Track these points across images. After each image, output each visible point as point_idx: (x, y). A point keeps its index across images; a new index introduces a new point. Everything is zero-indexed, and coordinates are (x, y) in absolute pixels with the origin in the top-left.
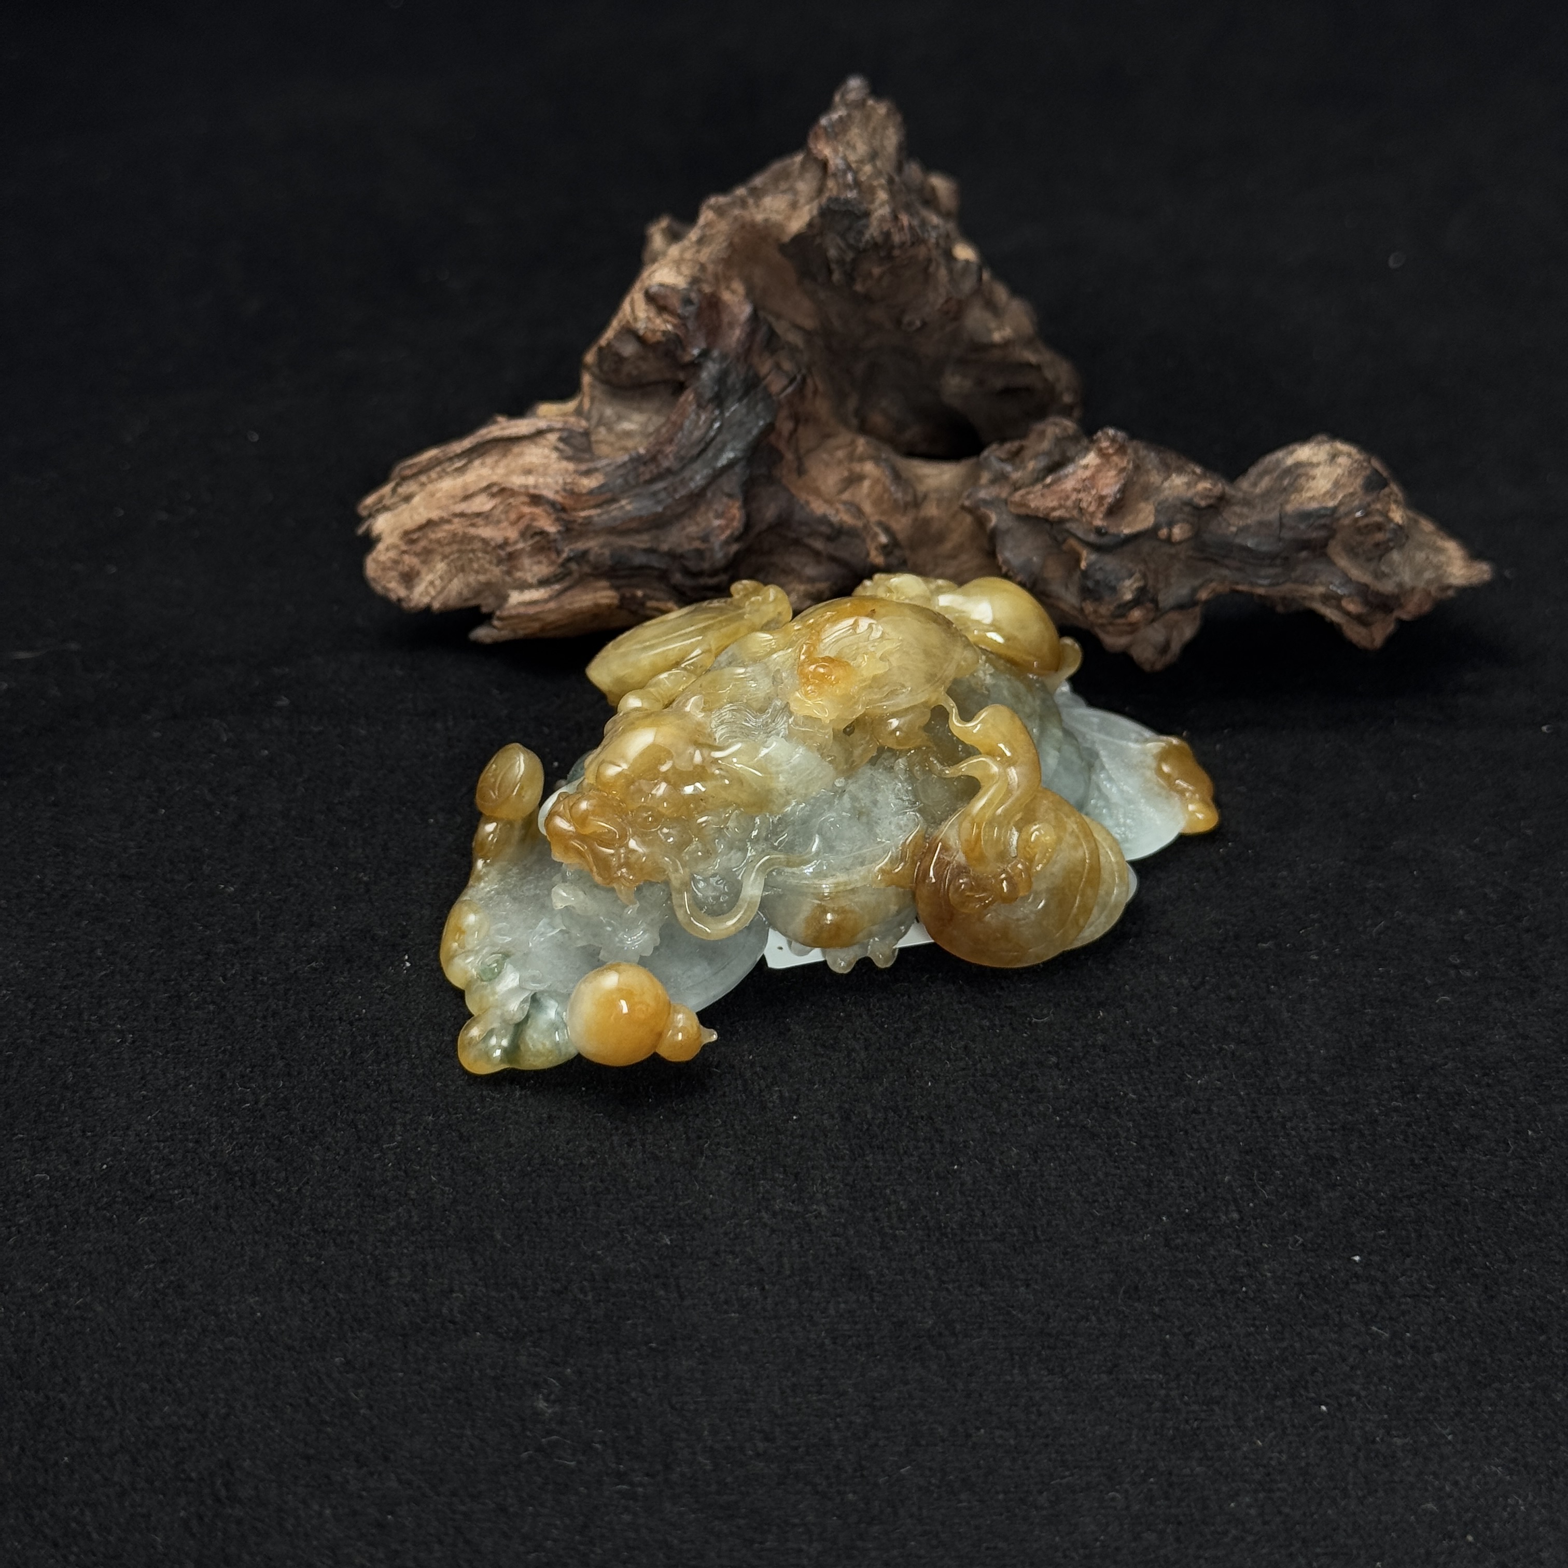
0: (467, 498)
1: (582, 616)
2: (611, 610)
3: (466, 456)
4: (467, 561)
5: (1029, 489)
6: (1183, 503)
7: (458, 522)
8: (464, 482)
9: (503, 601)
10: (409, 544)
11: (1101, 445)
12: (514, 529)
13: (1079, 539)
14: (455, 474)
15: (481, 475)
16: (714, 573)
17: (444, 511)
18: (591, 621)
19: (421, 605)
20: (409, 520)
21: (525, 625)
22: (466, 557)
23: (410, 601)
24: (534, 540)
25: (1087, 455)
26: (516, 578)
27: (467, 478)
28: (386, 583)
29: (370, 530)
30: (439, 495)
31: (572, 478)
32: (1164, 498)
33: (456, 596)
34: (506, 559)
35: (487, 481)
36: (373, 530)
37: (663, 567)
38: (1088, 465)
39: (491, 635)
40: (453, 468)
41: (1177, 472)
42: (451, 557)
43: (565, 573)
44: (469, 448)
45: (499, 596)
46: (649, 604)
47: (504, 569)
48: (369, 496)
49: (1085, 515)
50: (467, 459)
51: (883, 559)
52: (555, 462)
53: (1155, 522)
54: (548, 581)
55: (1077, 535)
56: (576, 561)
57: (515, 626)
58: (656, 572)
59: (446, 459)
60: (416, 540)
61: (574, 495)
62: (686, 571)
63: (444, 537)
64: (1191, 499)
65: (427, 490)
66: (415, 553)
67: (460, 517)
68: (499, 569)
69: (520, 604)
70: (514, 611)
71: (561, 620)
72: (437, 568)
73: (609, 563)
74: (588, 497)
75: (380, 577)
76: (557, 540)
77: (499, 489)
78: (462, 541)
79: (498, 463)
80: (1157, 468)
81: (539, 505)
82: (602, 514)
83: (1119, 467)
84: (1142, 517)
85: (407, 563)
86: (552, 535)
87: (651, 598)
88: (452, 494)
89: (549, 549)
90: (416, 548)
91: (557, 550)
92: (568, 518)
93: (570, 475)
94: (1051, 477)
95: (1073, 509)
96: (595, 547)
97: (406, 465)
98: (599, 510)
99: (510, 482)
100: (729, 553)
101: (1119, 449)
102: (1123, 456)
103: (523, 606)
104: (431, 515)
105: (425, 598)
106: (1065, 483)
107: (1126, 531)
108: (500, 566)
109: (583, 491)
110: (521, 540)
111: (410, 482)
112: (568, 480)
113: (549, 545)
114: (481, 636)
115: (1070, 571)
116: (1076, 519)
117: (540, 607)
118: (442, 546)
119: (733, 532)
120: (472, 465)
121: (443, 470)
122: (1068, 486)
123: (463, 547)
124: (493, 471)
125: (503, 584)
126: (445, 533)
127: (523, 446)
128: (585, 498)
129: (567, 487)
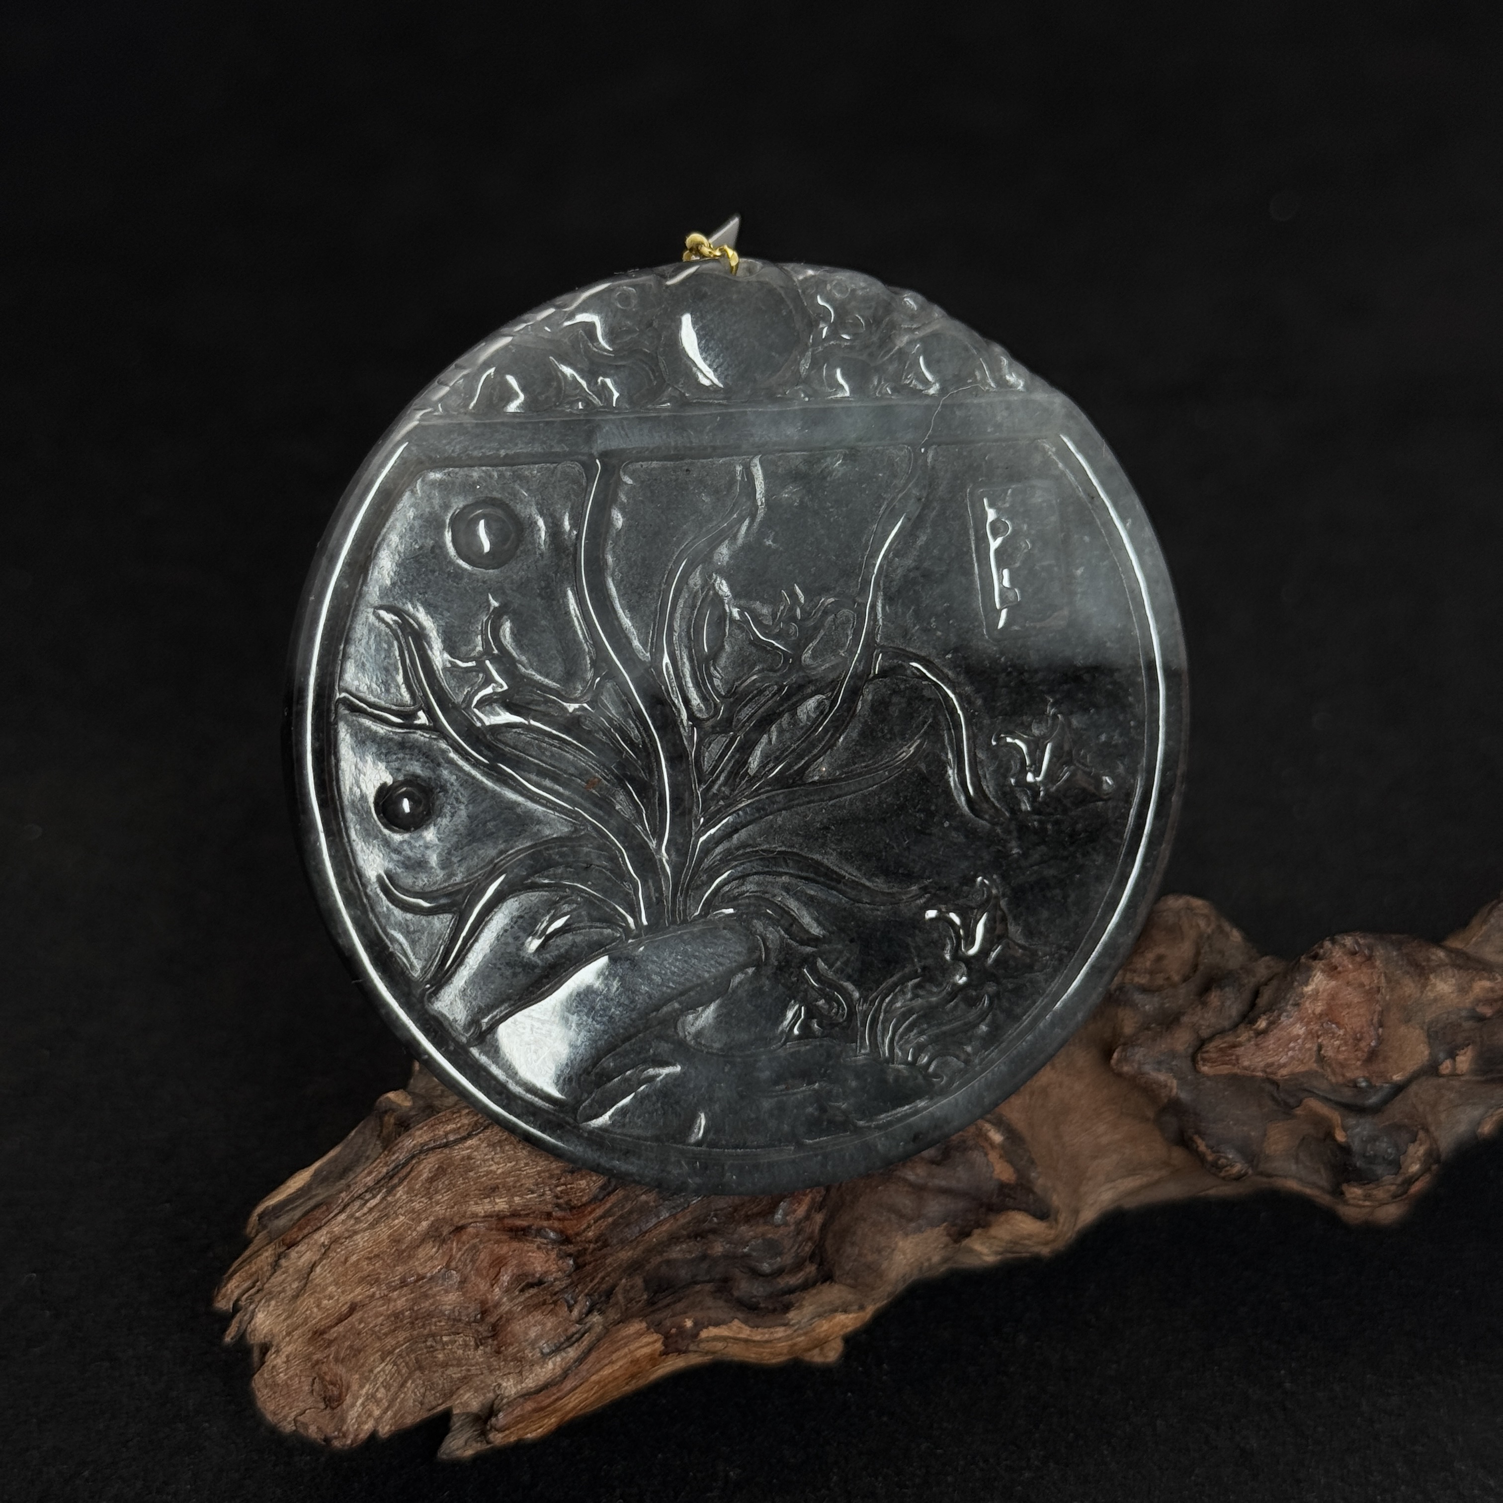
0: (403, 1253)
1: (615, 1383)
2: (654, 1360)
3: (383, 1186)
4: (425, 1351)
5: (1230, 1039)
6: (1461, 1018)
7: (399, 1297)
8: (391, 1228)
9: (491, 1395)
10: (326, 1348)
11: (1333, 960)
12: (492, 1285)
13: (1326, 1100)
14: (370, 1218)
15: (413, 1211)
16: (798, 1266)
17: (372, 1285)
18: (627, 1384)
19: (363, 1436)
20: (315, 1310)
21: (537, 1426)
22: (423, 1345)
23: (345, 1436)
24: (527, 1295)
25: (1310, 977)
26: (509, 1359)
27: (394, 1220)
28: (297, 1416)
29: (245, 1330)
30: (354, 1258)
31: (563, 1185)
32: (1434, 1015)
33: (414, 1406)
34: (490, 1335)
35: (427, 1219)
36: (249, 1330)
37: (718, 1277)
38: (1318, 992)
39: (475, 1445)
40: (365, 1210)
41: (1433, 970)
42: (398, 1350)
43: (582, 1331)
44: (387, 1173)
45: (482, 1389)
46: (704, 1334)
47: (488, 1349)
48: (230, 1277)
49: (1330, 1065)
50: (385, 1190)
51: (1011, 1170)
52: (527, 1164)
53: (1430, 1054)
54: (557, 1350)
55: (1321, 1094)
56: (599, 1310)
57: (521, 1432)
58: (709, 1287)
59: (353, 1200)
60: (336, 1339)
61: (575, 1209)
62: (755, 1274)
63: (382, 1325)
64: (1474, 1009)
65: (332, 1254)
66: (336, 1360)
67: (402, 1287)
68: (480, 1352)
69: (523, 1396)
70: (518, 1412)
71: (586, 1399)
72: (376, 1371)
73: (645, 1297)
74: (593, 1206)
75: (283, 1407)
76: (566, 1287)
77: (452, 1229)
78: (412, 1323)
79: (434, 1184)
80: (1408, 973)
81: (527, 1240)
82: (615, 1224)
83: (1367, 988)
84: (1408, 1050)
85: (327, 1378)
86: (557, 1283)
87: (706, 1323)
88: (376, 1251)
89: (555, 1303)
90: (337, 1352)
91: (567, 1302)
92: (576, 1249)
93: (559, 1179)
94: (1265, 1017)
95: (1310, 1059)
96: (621, 1279)
97: (267, 1207)
98: (610, 1220)
99: (468, 1213)
100: (813, 1232)
101: (1363, 962)
102: (1370, 971)
103: (529, 1399)
104: (352, 1295)
105: (365, 1423)
106: (1293, 1024)
107: (1397, 1078)
108: (481, 1348)
109: (584, 1199)
110: (505, 1299)
111: (302, 1247)
112: (559, 1189)
113: (555, 1298)
114: (457, 1449)
115: (1303, 1139)
116: (1317, 1072)
117: (555, 1393)
118: (379, 1339)
119: (813, 1199)
120: (395, 1195)
121: (351, 1216)
122: (1299, 1030)
123: (415, 1333)
124: (430, 1199)
125: (491, 1371)
126: (382, 1318)
127: (467, 1148)
128: (589, 1209)
129: (561, 1201)
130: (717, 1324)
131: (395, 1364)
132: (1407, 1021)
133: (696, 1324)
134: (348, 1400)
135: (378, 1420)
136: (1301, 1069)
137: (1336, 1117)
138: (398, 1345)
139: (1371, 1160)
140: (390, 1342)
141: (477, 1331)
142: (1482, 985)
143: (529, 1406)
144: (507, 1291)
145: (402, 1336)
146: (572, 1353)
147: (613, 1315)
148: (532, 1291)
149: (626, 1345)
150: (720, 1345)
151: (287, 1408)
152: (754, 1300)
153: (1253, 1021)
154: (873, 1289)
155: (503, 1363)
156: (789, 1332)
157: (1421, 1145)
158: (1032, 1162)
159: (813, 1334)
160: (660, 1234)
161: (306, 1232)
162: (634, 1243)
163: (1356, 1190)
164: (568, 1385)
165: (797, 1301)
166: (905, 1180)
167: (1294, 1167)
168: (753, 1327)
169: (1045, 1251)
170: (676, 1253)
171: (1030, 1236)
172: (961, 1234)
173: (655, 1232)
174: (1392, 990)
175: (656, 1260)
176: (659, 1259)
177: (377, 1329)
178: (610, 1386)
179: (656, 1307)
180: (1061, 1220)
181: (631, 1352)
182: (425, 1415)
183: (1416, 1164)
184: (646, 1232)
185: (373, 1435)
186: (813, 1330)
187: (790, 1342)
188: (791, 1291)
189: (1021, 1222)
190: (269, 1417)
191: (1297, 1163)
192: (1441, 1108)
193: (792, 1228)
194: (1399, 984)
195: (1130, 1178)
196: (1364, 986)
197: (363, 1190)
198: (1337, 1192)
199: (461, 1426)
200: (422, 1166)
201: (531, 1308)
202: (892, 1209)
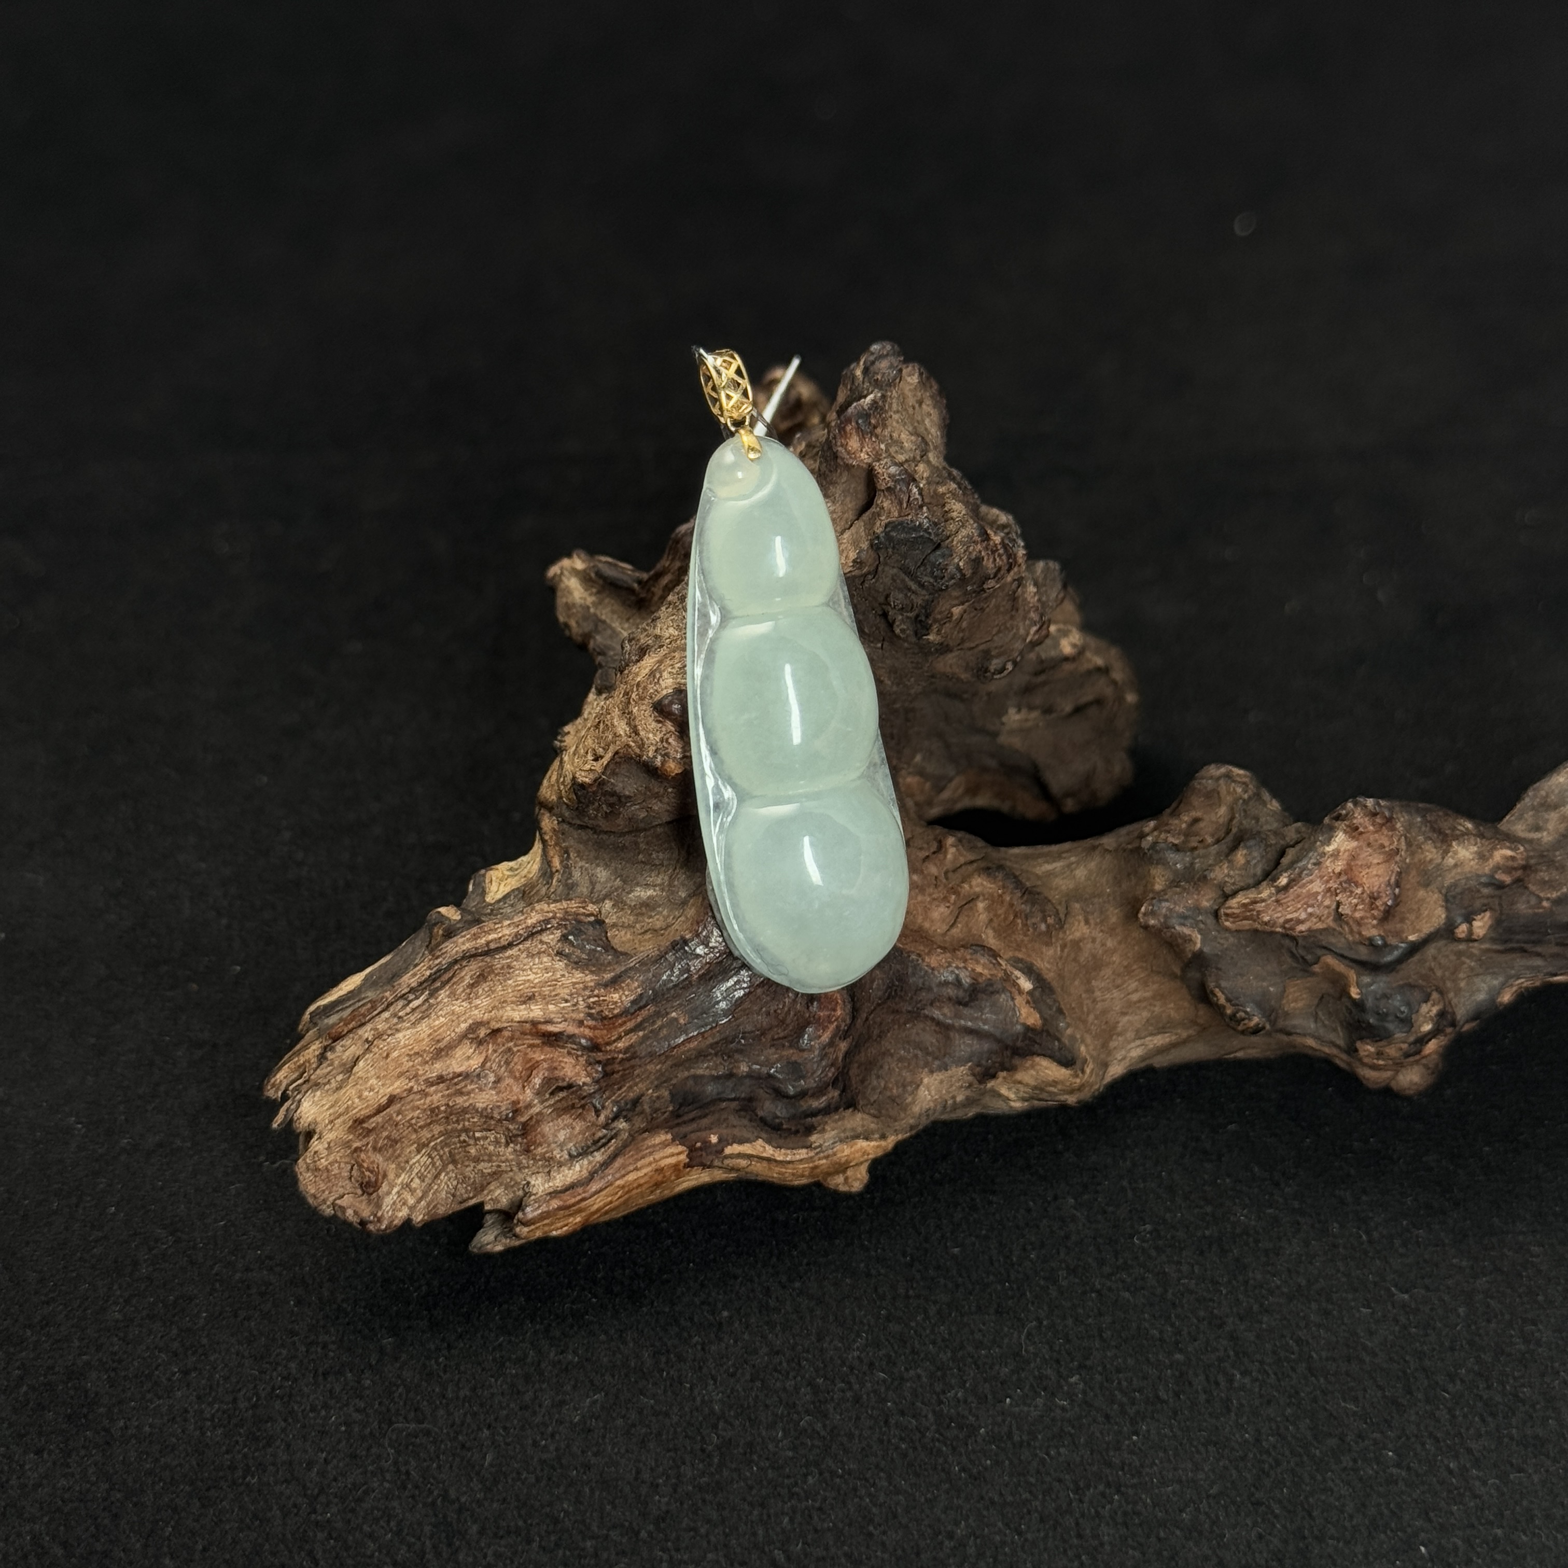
0: (441, 1052)
1: (639, 1190)
2: (678, 1170)
3: (425, 988)
4: (458, 1145)
5: (1252, 894)
6: (1481, 883)
7: (436, 1092)
8: (431, 1028)
9: (521, 1193)
10: (364, 1137)
11: (1355, 821)
12: (524, 1087)
13: (1342, 957)
14: (413, 1018)
15: (453, 1013)
16: (820, 1091)
17: (410, 1080)
18: (652, 1192)
19: (396, 1222)
20: (357, 1100)
21: (562, 1224)
22: (457, 1140)
23: (379, 1220)
24: (557, 1098)
25: (1332, 837)
26: (538, 1157)
27: (434, 1020)
28: (335, 1200)
29: (292, 1119)
30: (395, 1054)
31: (596, 996)
32: (1453, 881)
33: (447, 1198)
34: (520, 1133)
35: (465, 1021)
36: (295, 1118)
37: (743, 1095)
38: (1339, 851)
39: (504, 1241)
40: (408, 1009)
41: (1456, 838)
42: (432, 1144)
43: (609, 1136)
44: (430, 976)
45: (512, 1187)
46: (728, 1150)
47: (518, 1147)
48: (280, 1069)
49: (1347, 923)
50: (427, 993)
51: (1038, 1016)
52: (563, 976)
53: (1447, 917)
54: (584, 1152)
55: (1338, 951)
56: (625, 1117)
57: (546, 1229)
58: (734, 1105)
59: (397, 999)
60: (374, 1129)
61: (605, 1020)
62: (779, 1094)
63: (418, 1118)
64: (1492, 877)
65: (375, 1050)
66: (375, 1149)
67: (438, 1084)
68: (510, 1150)
69: (550, 1193)
70: (544, 1208)
71: (611, 1202)
72: (411, 1163)
73: (671, 1108)
74: (624, 1019)
75: (324, 1191)
76: (594, 1093)
77: (489, 1031)
78: (447, 1118)
79: (474, 990)
80: (1431, 839)
81: (559, 1046)
82: (645, 1038)
83: (1387, 849)
84: (1426, 913)
85: (365, 1165)
86: (585, 1087)
87: (730, 1141)
88: (416, 1049)
89: (583, 1107)
90: (376, 1141)
91: (595, 1107)
92: (605, 1058)
93: (592, 991)
94: (1285, 875)
95: (1328, 917)
96: (648, 1090)
97: (318, 1007)
98: (641, 1034)
99: (504, 1018)
100: (837, 1058)
101: (1383, 825)
102: (1390, 833)
103: (555, 1197)
104: (391, 1088)
105: (400, 1210)
106: (1311, 882)
107: (1412, 938)
108: (512, 1145)
109: (616, 1012)
110: (536, 1101)
111: (347, 1042)
112: (592, 1000)
113: (583, 1102)
114: (488, 1244)
115: (1322, 997)
116: (1334, 930)
117: (580, 1192)
118: (416, 1131)
119: (838, 1027)
120: (436, 998)
121: (395, 1015)
122: (1317, 886)
123: (449, 1127)
124: (470, 1003)
125: (520, 1169)
126: (419, 1111)
127: (508, 958)
128: (620, 1021)
129: (593, 1011)
130: (741, 1142)
131: (430, 1156)
132: (1426, 885)
133: (720, 1140)
134: (385, 1187)
135: (412, 1208)
136: (1320, 926)
137: (1352, 975)
138: (433, 1138)
139: (1382, 1017)
140: (425, 1134)
141: (508, 1129)
142: (1502, 854)
143: (555, 1204)
144: (538, 1093)
145: (437, 1129)
146: (599, 1157)
147: (640, 1123)
148: (562, 1095)
149: (651, 1153)
150: (743, 1163)
151: (327, 1192)
152: (777, 1121)
153: (1275, 880)
154: (896, 1120)
155: (532, 1162)
156: (812, 1154)
157: (1433, 1005)
158: (1060, 1011)
159: (835, 1158)
160: (688, 1051)
161: (351, 1026)
162: (663, 1058)
163: (1369, 1047)
164: (594, 1187)
165: (820, 1125)
166: (933, 1019)
167: (1313, 1026)
168: (776, 1148)
169: (1071, 1100)
170: (702, 1069)
171: (1055, 1083)
172: (987, 1074)
173: (683, 1048)
174: (1413, 854)
175: (683, 1074)
176: (686, 1074)
177: (414, 1121)
178: (635, 1192)
179: (680, 1120)
180: (1088, 1071)
181: (655, 1161)
182: (457, 1208)
183: (1428, 1024)
184: (674, 1048)
185: (408, 1222)
186: (835, 1154)
187: (811, 1165)
188: (814, 1114)
189: (1046, 1068)
190: (311, 1201)
191: (1316, 1022)
192: (1461, 975)
193: (817, 1053)
194: (1421, 848)
195: (1159, 1037)
196: (1384, 847)
197: (406, 990)
198: (1352, 1050)
199: (493, 1223)
200: (463, 974)
201: (562, 1110)
202: (919, 1046)
